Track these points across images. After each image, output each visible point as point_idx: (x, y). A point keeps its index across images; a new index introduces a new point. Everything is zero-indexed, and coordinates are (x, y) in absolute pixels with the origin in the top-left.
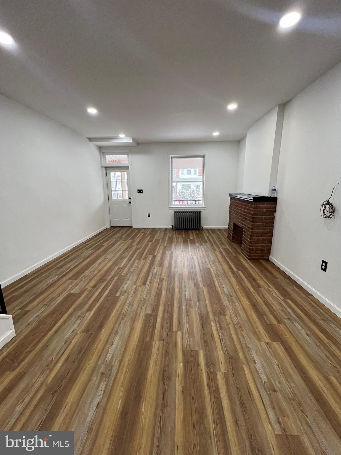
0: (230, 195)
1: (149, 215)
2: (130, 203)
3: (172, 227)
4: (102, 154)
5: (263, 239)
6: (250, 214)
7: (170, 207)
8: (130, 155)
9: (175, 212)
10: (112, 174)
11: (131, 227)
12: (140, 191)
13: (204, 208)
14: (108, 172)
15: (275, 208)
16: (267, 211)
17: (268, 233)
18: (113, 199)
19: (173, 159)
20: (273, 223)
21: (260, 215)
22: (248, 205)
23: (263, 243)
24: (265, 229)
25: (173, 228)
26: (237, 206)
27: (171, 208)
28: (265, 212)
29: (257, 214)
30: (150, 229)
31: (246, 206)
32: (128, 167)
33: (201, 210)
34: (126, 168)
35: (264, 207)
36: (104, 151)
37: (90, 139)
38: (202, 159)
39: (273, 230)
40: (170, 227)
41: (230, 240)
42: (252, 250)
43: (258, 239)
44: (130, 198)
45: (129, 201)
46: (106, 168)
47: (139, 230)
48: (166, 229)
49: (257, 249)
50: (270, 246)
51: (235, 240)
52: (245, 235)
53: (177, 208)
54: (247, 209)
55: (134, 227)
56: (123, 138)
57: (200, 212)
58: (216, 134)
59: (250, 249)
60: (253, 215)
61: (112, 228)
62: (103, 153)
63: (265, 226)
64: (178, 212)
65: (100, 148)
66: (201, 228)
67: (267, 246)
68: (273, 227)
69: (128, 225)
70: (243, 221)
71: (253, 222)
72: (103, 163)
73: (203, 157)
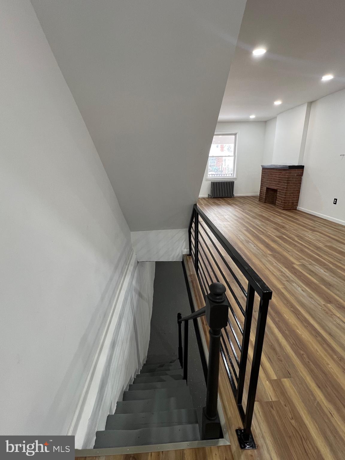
0: (262, 166)
3: (209, 196)
5: (293, 195)
6: (285, 178)
7: (206, 178)
9: (212, 183)
13: (237, 179)
15: (303, 173)
17: (297, 191)
20: (300, 183)
21: (292, 178)
22: (284, 172)
23: (294, 198)
24: (295, 188)
26: (271, 174)
27: (207, 180)
28: (296, 176)
29: (290, 178)
31: (281, 173)
33: (234, 181)
35: (295, 172)
38: (234, 136)
39: (300, 188)
41: (263, 202)
42: (286, 203)
43: (290, 196)
48: (203, 198)
49: (289, 203)
50: (298, 200)
51: (267, 202)
52: (280, 194)
53: (212, 180)
54: (282, 175)
57: (233, 182)
58: (252, 117)
59: (284, 203)
60: (288, 178)
63: (295, 186)
64: (214, 183)
66: (234, 196)
67: (296, 200)
68: (301, 186)
70: (278, 184)
71: (288, 183)
73: (235, 134)
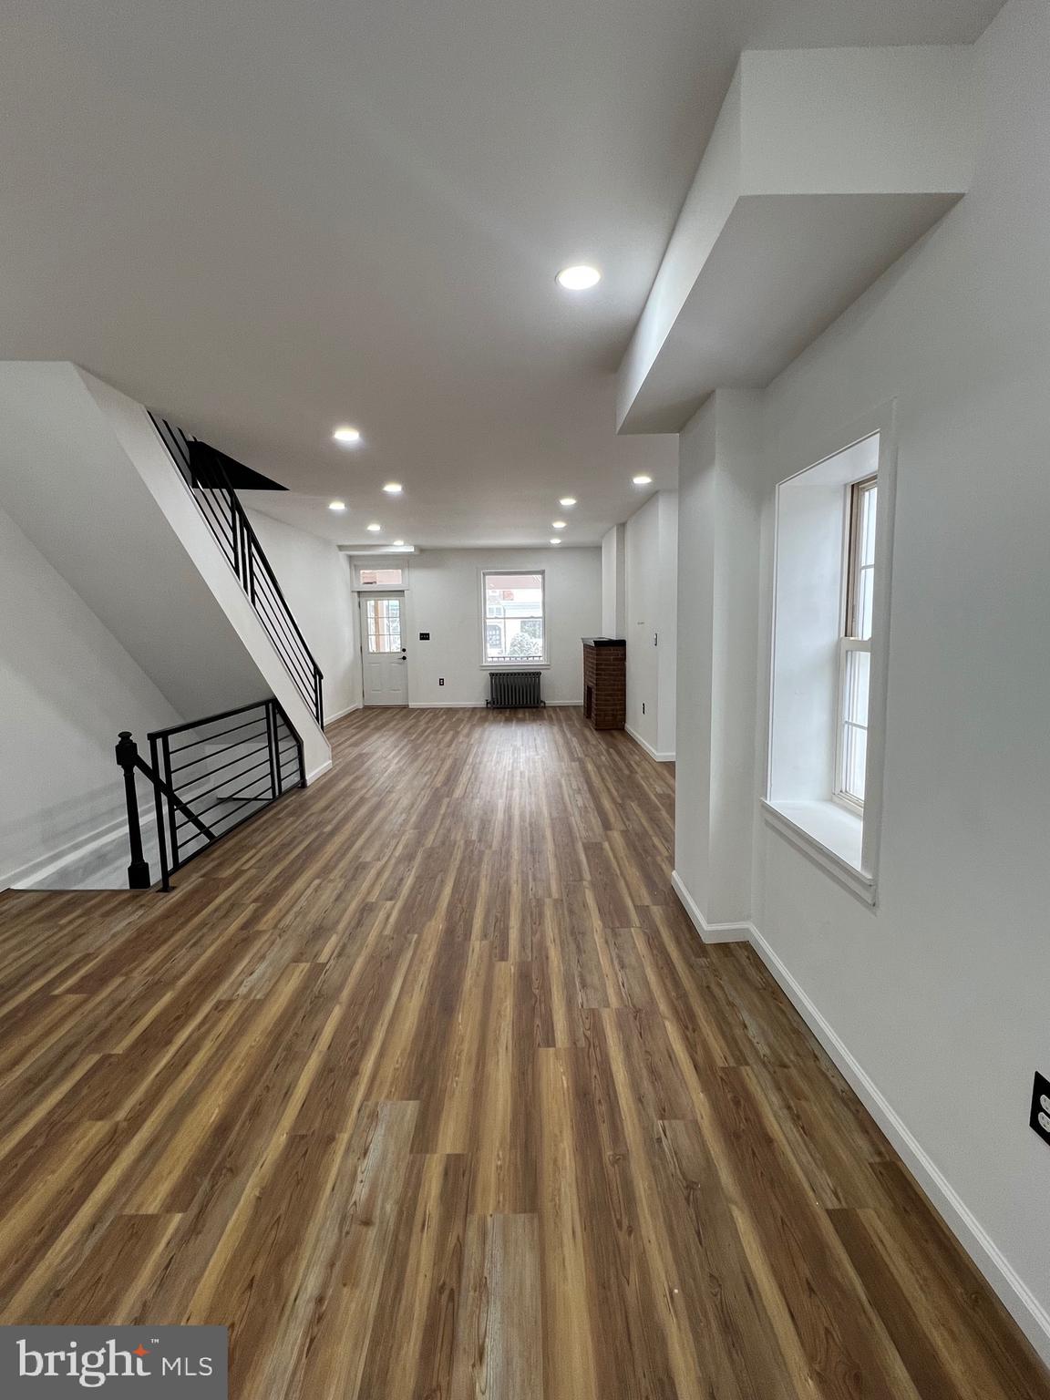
0: (582, 639)
1: (442, 682)
2: (404, 658)
3: (487, 703)
4: (353, 568)
5: (614, 700)
6: (594, 664)
7: (482, 665)
8: (406, 572)
9: (492, 675)
10: (371, 603)
11: (406, 707)
12: (425, 637)
13: (547, 667)
14: (363, 600)
15: (625, 654)
16: (615, 660)
17: (619, 691)
18: (371, 651)
19: (487, 577)
20: (624, 676)
21: (606, 665)
24: (614, 685)
25: (489, 705)
26: (588, 657)
27: (483, 668)
28: (612, 660)
29: (601, 664)
30: (442, 709)
32: (403, 591)
33: (541, 671)
34: (399, 593)
35: (610, 654)
36: (359, 563)
37: (341, 548)
38: (539, 577)
39: (625, 685)
40: (482, 704)
42: (600, 715)
43: (607, 700)
44: (404, 650)
45: (403, 654)
46: (359, 592)
47: (423, 710)
48: (474, 709)
49: (606, 715)
50: (625, 709)
53: (497, 668)
55: (412, 705)
56: (400, 546)
57: (539, 674)
58: (556, 541)
59: (596, 715)
60: (597, 664)
61: (366, 708)
62: (355, 566)
63: (615, 681)
64: (497, 674)
65: (351, 558)
66: (542, 704)
67: (620, 710)
68: (625, 681)
69: (400, 703)
71: (597, 674)
72: (355, 586)
73: (542, 573)
